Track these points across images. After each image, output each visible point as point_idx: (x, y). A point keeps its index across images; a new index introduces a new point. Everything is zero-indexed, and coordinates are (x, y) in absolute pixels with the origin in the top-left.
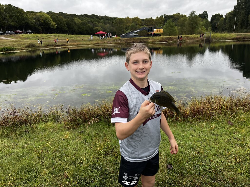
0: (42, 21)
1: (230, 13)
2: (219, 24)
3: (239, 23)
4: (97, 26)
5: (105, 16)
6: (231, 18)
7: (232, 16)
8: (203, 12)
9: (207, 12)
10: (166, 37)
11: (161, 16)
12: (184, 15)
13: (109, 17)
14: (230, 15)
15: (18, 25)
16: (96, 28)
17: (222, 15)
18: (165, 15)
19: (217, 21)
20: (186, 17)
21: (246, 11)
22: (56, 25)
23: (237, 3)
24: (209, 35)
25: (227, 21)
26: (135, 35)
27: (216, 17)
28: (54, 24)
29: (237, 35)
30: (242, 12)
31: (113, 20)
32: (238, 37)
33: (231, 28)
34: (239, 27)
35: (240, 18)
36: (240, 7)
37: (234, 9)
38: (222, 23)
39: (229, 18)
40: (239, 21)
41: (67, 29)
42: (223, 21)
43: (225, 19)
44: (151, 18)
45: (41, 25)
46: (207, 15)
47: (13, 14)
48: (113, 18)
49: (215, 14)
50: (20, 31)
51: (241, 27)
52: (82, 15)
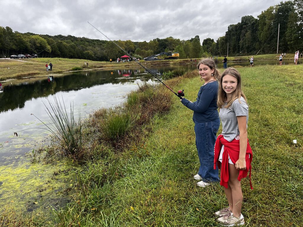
0: (38, 45)
1: (222, 39)
2: (212, 49)
3: (232, 47)
4: (86, 50)
5: (83, 38)
6: (223, 43)
7: (224, 41)
8: (195, 37)
9: (199, 36)
10: (183, 59)
11: (154, 40)
12: (178, 39)
13: (88, 39)
14: (223, 41)
15: (18, 48)
16: (87, 51)
17: (213, 40)
18: (157, 39)
19: (209, 46)
20: (180, 41)
21: (237, 38)
22: (51, 48)
23: (228, 30)
24: (216, 58)
25: (219, 46)
26: (155, 59)
27: (208, 42)
28: (49, 47)
29: (235, 58)
30: (233, 38)
31: (94, 42)
32: (236, 59)
33: (224, 52)
34: (231, 51)
35: (232, 44)
36: (231, 33)
37: (226, 35)
38: (215, 48)
39: (221, 43)
40: (231, 46)
41: (59, 53)
42: (215, 46)
43: (218, 44)
44: (145, 41)
45: (37, 48)
46: (199, 40)
47: (12, 37)
48: (94, 40)
49: (206, 39)
50: (29, 55)
51: (234, 52)
52: (56, 36)
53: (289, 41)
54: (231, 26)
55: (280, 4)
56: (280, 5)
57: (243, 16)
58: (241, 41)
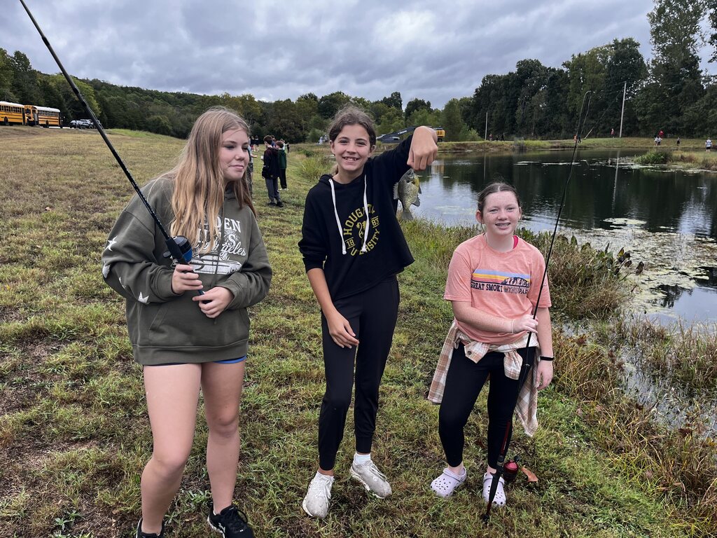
0: (77, 98)
27: (419, 107)
32: (555, 145)
53: (640, 114)
54: (488, 77)
55: (612, 43)
56: (613, 46)
57: (520, 60)
58: (519, 110)
